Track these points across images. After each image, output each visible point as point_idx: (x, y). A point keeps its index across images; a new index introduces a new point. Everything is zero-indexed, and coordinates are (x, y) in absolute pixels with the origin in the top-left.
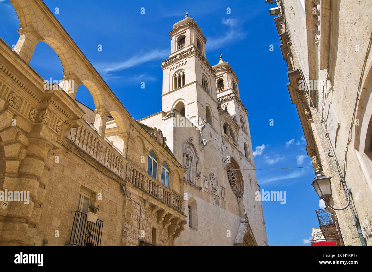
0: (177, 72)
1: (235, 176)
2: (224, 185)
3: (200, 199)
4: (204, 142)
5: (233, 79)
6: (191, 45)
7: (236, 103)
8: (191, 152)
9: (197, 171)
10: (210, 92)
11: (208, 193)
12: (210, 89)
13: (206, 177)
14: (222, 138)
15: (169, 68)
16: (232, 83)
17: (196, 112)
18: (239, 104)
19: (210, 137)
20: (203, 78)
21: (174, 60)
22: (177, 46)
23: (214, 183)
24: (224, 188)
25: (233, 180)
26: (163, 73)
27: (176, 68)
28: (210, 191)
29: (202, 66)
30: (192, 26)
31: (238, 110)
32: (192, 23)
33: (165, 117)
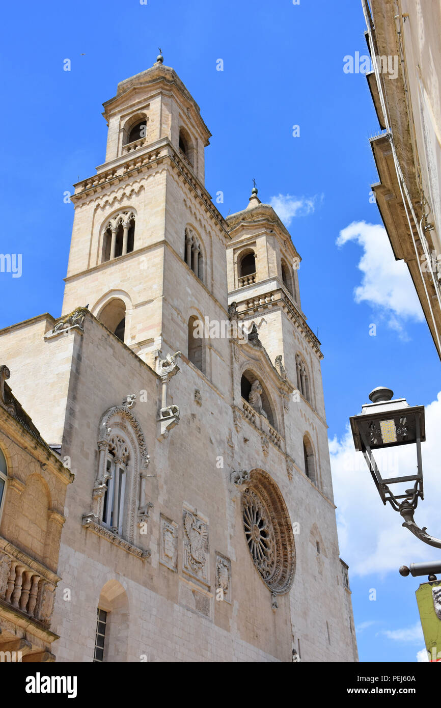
0: (114, 215)
1: (268, 527)
2: (231, 552)
3: (143, 589)
4: (172, 415)
5: (284, 254)
6: (161, 141)
7: (286, 319)
8: (127, 440)
9: (140, 500)
10: (206, 277)
11: (172, 571)
12: (209, 270)
13: (170, 521)
14: (234, 412)
15: (93, 205)
16: (281, 263)
17: (155, 329)
18: (295, 322)
19: (195, 405)
20: (190, 236)
21: (108, 179)
22: (124, 144)
23: (197, 541)
24: (229, 560)
25: (262, 540)
26: (75, 216)
27: (112, 205)
28: (181, 567)
29: (189, 203)
30: (170, 91)
31: (290, 340)
32: (168, 81)
33: (51, 331)
